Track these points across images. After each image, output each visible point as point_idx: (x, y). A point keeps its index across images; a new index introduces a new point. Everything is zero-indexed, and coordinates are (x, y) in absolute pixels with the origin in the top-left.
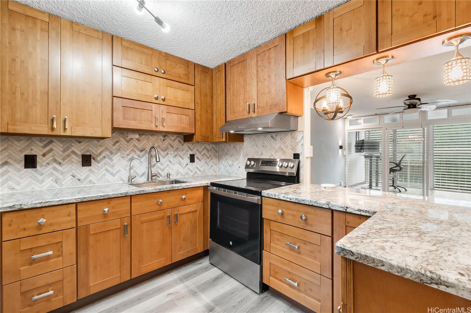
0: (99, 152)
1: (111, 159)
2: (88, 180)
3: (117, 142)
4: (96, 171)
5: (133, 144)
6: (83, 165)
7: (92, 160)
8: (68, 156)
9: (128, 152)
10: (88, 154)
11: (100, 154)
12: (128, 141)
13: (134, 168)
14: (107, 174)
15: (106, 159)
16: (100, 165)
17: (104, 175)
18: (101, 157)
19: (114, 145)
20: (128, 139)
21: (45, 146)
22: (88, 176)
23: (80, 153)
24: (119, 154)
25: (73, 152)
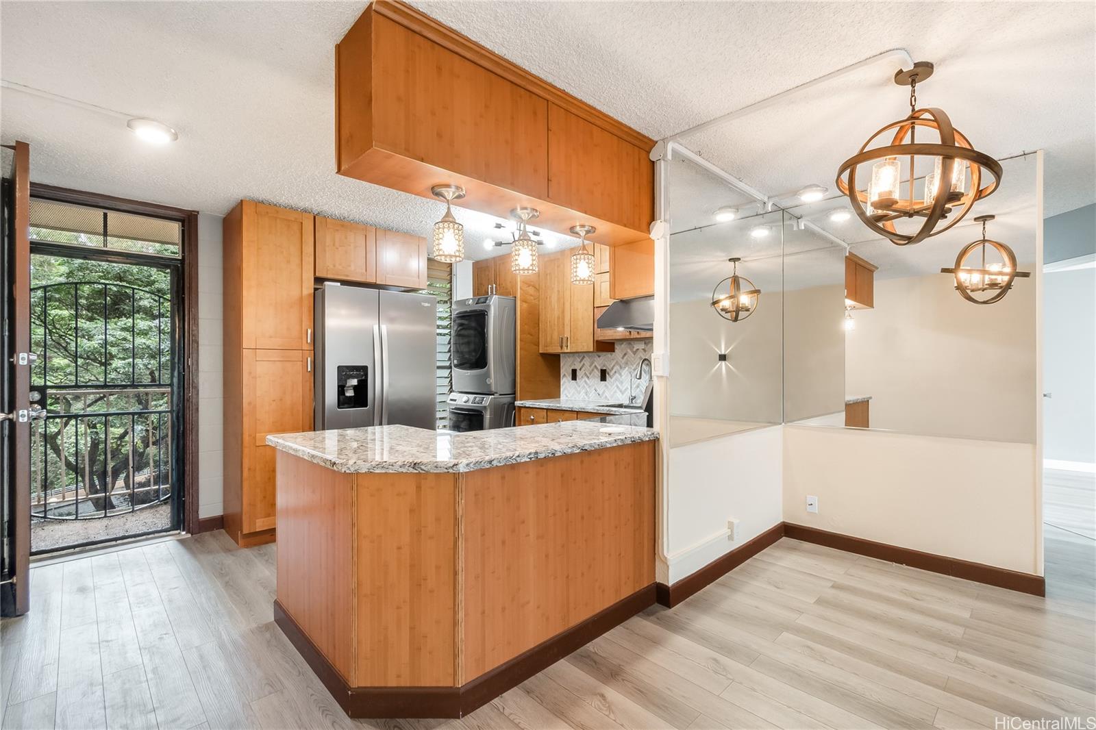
0: (612, 366)
1: (620, 374)
2: (604, 396)
3: (625, 354)
4: (610, 387)
5: (639, 356)
6: (601, 380)
7: (607, 375)
8: (593, 370)
9: (635, 366)
10: (604, 368)
11: (612, 369)
12: (635, 353)
13: (641, 387)
14: (618, 391)
15: (617, 374)
16: (612, 380)
17: (615, 392)
18: (613, 372)
19: (623, 358)
20: (634, 350)
21: (581, 362)
22: (604, 392)
23: (599, 368)
24: (627, 368)
25: (596, 366)
